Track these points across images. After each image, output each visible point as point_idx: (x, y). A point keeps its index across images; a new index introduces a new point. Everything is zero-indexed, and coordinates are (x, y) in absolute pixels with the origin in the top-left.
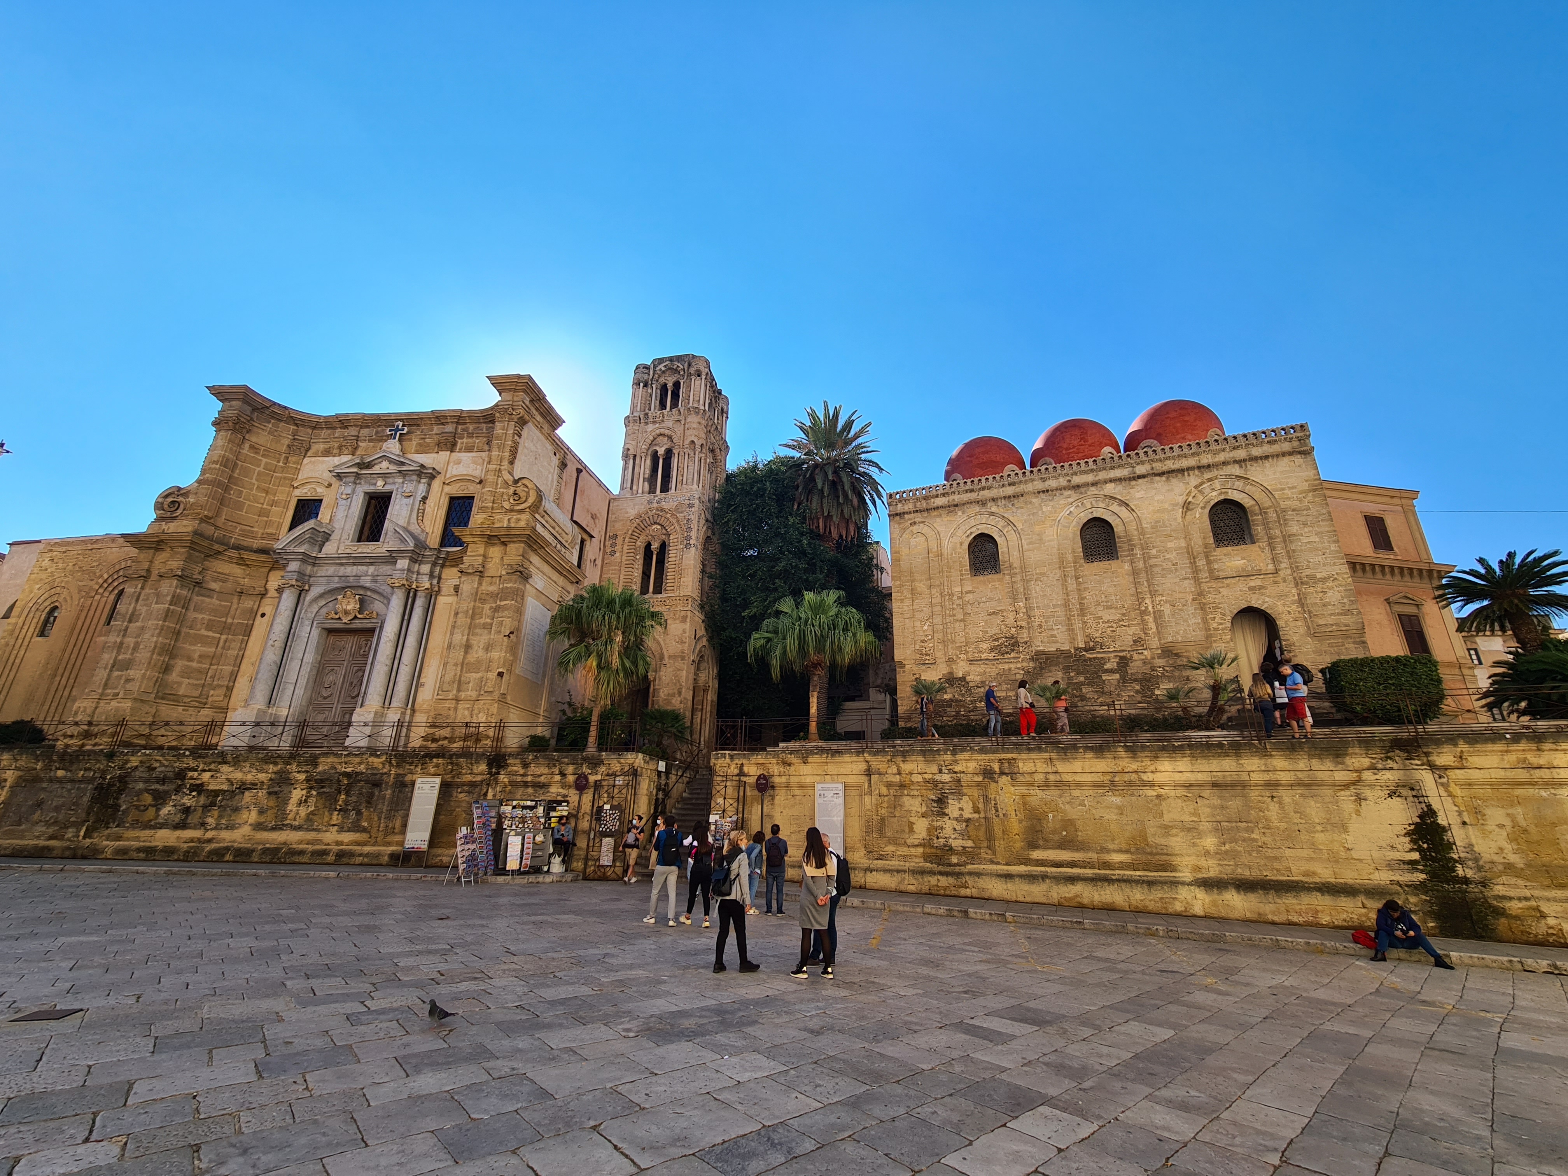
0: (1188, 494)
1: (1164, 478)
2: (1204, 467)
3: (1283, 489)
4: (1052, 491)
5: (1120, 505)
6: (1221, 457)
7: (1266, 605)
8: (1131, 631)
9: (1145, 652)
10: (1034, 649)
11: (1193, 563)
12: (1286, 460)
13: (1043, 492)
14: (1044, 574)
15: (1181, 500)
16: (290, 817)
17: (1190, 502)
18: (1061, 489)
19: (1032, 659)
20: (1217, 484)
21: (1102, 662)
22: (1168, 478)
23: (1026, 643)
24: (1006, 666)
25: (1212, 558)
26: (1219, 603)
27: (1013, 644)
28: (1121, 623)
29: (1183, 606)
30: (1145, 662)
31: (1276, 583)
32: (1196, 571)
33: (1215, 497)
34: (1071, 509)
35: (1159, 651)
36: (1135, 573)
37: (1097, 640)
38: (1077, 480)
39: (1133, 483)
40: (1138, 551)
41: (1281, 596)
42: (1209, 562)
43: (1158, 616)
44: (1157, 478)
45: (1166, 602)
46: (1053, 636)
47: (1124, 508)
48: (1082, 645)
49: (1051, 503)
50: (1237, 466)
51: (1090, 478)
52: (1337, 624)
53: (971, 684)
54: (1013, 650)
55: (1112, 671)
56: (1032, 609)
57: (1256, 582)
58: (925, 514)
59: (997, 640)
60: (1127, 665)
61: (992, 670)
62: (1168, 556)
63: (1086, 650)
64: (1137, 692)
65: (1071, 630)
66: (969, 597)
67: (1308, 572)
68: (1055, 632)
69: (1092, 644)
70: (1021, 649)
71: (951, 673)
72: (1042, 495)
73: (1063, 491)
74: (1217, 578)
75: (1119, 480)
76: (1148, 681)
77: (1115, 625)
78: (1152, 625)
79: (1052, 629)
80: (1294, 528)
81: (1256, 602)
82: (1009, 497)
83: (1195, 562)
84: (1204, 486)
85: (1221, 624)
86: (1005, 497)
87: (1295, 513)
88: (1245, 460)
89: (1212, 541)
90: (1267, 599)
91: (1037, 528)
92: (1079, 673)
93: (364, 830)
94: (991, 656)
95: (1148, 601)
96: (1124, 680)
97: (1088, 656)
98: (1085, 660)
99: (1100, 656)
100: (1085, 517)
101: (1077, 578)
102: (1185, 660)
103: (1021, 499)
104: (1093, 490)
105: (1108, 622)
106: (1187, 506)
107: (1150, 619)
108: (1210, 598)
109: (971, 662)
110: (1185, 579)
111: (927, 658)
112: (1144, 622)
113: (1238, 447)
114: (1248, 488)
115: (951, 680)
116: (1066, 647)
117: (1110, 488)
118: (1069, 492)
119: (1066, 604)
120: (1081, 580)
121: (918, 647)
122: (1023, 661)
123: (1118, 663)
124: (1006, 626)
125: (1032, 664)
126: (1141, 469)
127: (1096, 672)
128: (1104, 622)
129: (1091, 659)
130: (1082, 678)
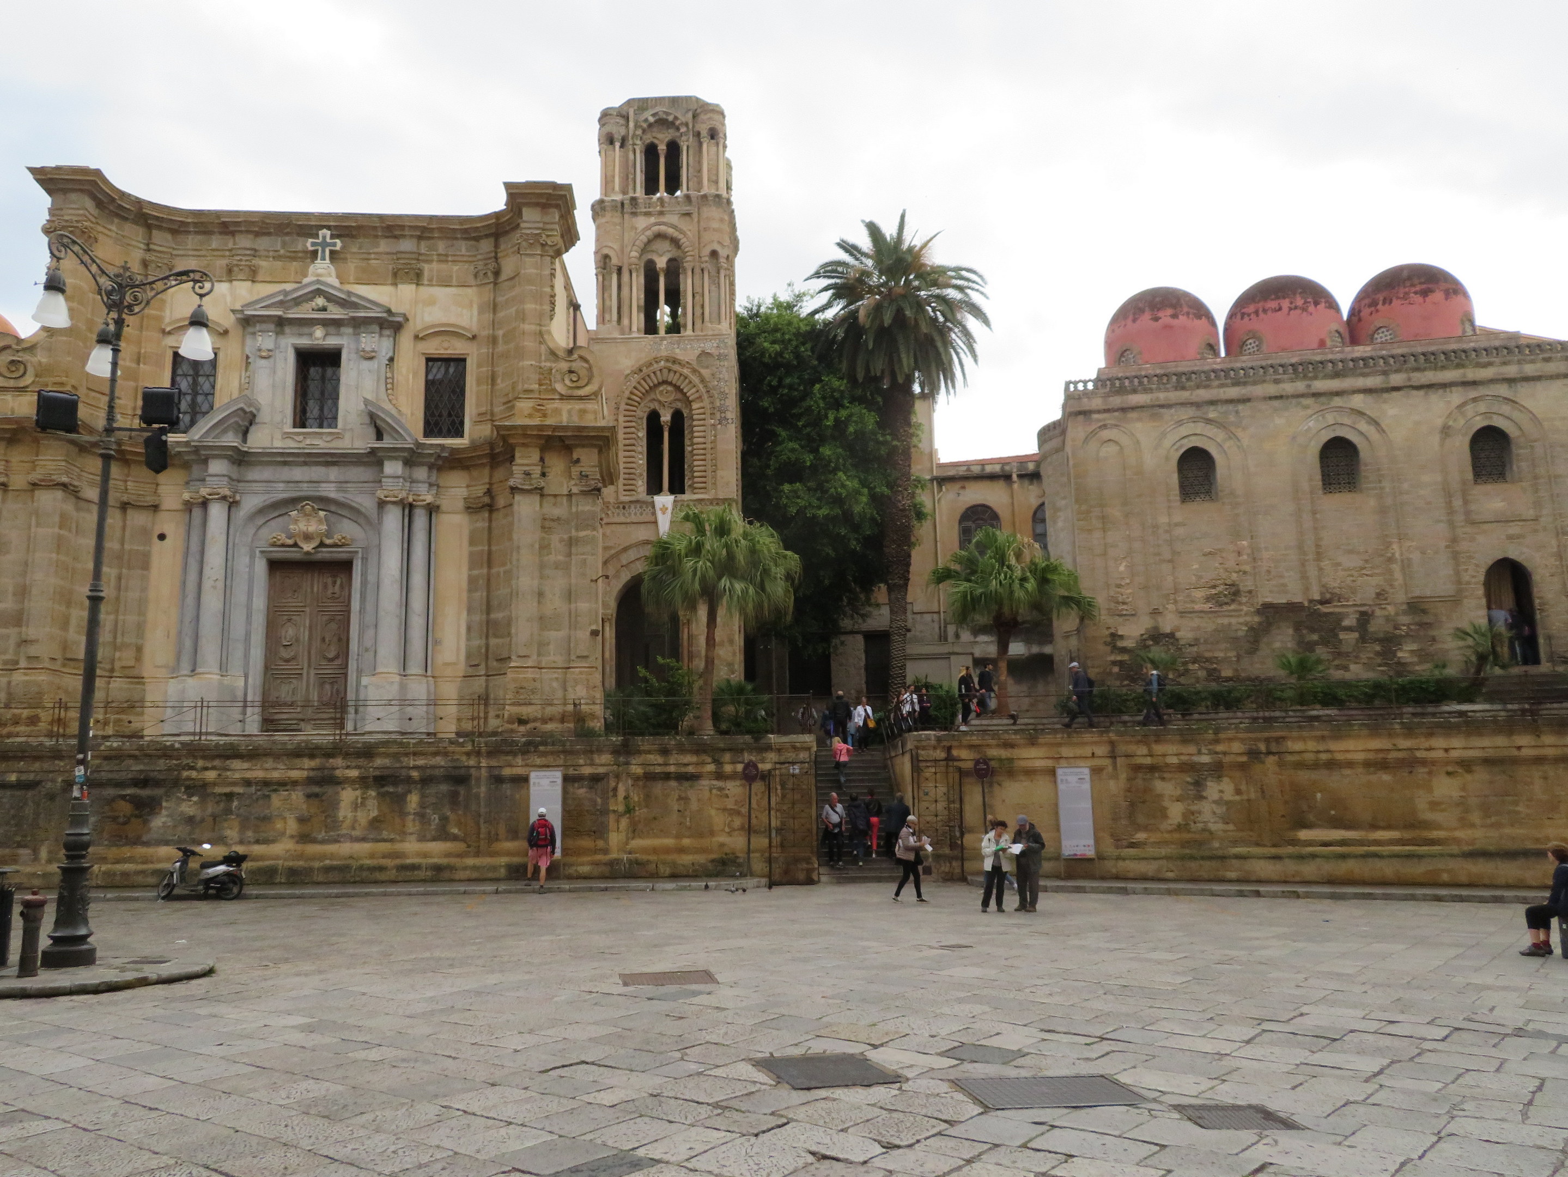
0: (1449, 416)
1: (1422, 393)
2: (1468, 383)
3: (1553, 420)
4: (1287, 397)
5: (1368, 423)
6: (1490, 373)
7: (1522, 557)
8: (1374, 581)
9: (1389, 607)
10: (1260, 600)
11: (1449, 503)
12: (1560, 384)
13: (1276, 398)
14: (1274, 507)
15: (1439, 422)
16: (345, 825)
17: (1451, 427)
18: (1298, 397)
19: (1258, 612)
20: (1482, 407)
21: (1339, 617)
22: (1426, 394)
23: (1250, 592)
24: (1226, 621)
25: (1469, 498)
26: (1475, 552)
27: (1234, 593)
28: (1364, 572)
29: (1435, 554)
30: (1388, 619)
31: (1535, 531)
32: (1451, 511)
33: (1480, 423)
34: (1311, 424)
35: (1404, 607)
36: (1383, 511)
37: (1334, 591)
39: (1385, 395)
40: (1387, 484)
41: (1539, 548)
42: (1466, 502)
43: (1406, 565)
44: (1415, 392)
45: (1416, 548)
46: (1284, 585)
47: (1373, 428)
48: (1317, 597)
49: (1285, 414)
50: (1506, 386)
51: (1335, 384)
53: (1182, 642)
54: (1233, 601)
55: (1349, 629)
56: (1258, 550)
57: (1513, 530)
58: (1120, 415)
59: (1214, 587)
60: (1367, 622)
61: (1208, 625)
62: (1421, 493)
63: (1323, 602)
64: (1378, 654)
65: (1304, 577)
66: (1180, 531)
68: (1286, 580)
69: (1328, 596)
70: (1244, 600)
71: (1156, 628)
72: (1276, 403)
73: (1301, 399)
74: (1473, 523)
75: (1370, 391)
76: (1389, 642)
77: (1355, 574)
78: (1398, 575)
79: (1282, 577)
80: (1561, 468)
81: (1513, 553)
83: (1451, 502)
84: (1467, 407)
85: (1474, 577)
86: (1226, 401)
87: (1563, 449)
88: (1515, 380)
89: (1470, 476)
90: (1524, 550)
92: (1312, 630)
93: (455, 838)
94: (1207, 607)
95: (1395, 546)
96: (1363, 639)
97: (1325, 609)
98: (1320, 615)
99: (1337, 610)
100: (1326, 436)
101: (1314, 513)
102: (1432, 618)
103: (1249, 406)
104: (1337, 401)
105: (1349, 569)
106: (1446, 431)
107: (1396, 567)
108: (1464, 546)
109: (1182, 614)
110: (1439, 521)
111: (1125, 607)
112: (1390, 572)
113: (1509, 362)
114: (1516, 415)
115: (1156, 636)
116: (1298, 599)
117: (1358, 401)
118: (1309, 401)
119: (1300, 547)
120: (1318, 516)
121: (1112, 593)
122: (1246, 614)
123: (1358, 620)
124: (1226, 570)
125: (1257, 619)
126: (1397, 379)
127: (1333, 630)
128: (1344, 570)
129: (1327, 614)
130: (1315, 637)
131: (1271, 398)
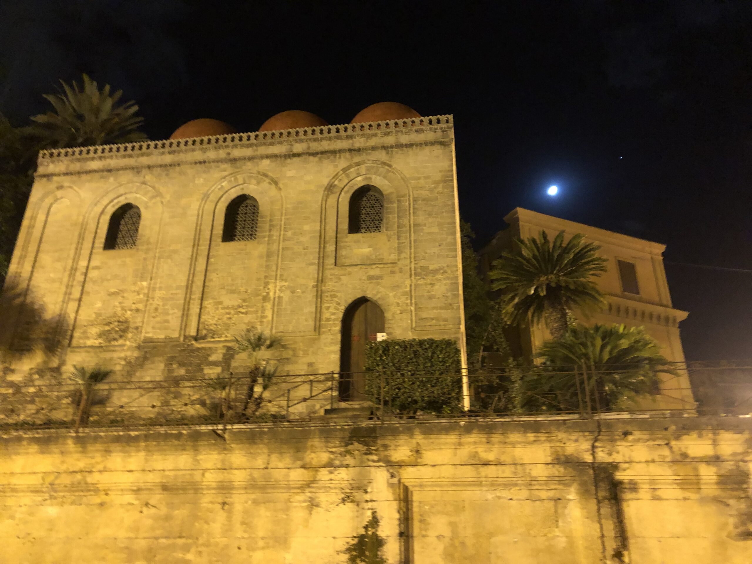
0: (336, 176)
1: (316, 159)
2: (354, 150)
3: (419, 178)
4: (209, 162)
5: (270, 183)
6: (372, 142)
7: (379, 296)
8: (247, 319)
10: (143, 335)
11: (322, 248)
12: (427, 150)
13: (200, 163)
14: (175, 252)
15: (326, 181)
17: (335, 185)
18: (218, 162)
19: (139, 347)
20: (363, 169)
21: (209, 352)
22: (320, 159)
23: (137, 328)
25: (342, 244)
26: (338, 292)
27: (124, 329)
28: (241, 310)
29: (303, 292)
31: (393, 272)
32: (323, 256)
33: (359, 182)
34: (223, 184)
36: (267, 255)
37: (211, 328)
38: (237, 153)
39: (289, 161)
40: (275, 233)
41: (395, 287)
42: (338, 248)
43: (277, 303)
44: (311, 158)
45: (288, 287)
46: (167, 321)
47: (273, 186)
48: (193, 333)
49: (204, 176)
50: (384, 152)
51: (248, 152)
52: (437, 319)
54: (121, 337)
55: (215, 364)
56: (154, 289)
57: (374, 271)
58: (74, 178)
59: (108, 323)
62: (302, 239)
63: (196, 339)
65: (186, 315)
66: (94, 274)
67: (422, 263)
68: (169, 318)
69: (204, 332)
70: (130, 335)
72: (198, 166)
73: (220, 164)
74: (343, 266)
75: (275, 157)
77: (232, 312)
78: (269, 313)
79: (168, 314)
80: (421, 218)
81: (370, 292)
82: (166, 166)
83: (324, 247)
84: (352, 170)
85: (334, 314)
86: (161, 166)
87: (425, 202)
88: (392, 147)
89: (345, 226)
90: (382, 289)
91: (184, 201)
92: (181, 364)
94: (96, 342)
95: (271, 286)
97: (197, 345)
98: (193, 351)
99: (208, 346)
100: (234, 194)
101: (208, 257)
102: (291, 353)
103: (177, 169)
104: (249, 166)
105: (228, 308)
106: (330, 188)
107: (268, 306)
108: (329, 285)
110: (312, 264)
112: (263, 309)
113: (389, 133)
116: (176, 335)
117: (264, 164)
118: (226, 166)
119: (189, 287)
120: (212, 260)
122: (128, 349)
123: (224, 355)
124: (123, 309)
125: (136, 354)
126: (298, 148)
127: (199, 365)
128: (223, 308)
129: (198, 349)
130: (182, 372)
131: (196, 163)
